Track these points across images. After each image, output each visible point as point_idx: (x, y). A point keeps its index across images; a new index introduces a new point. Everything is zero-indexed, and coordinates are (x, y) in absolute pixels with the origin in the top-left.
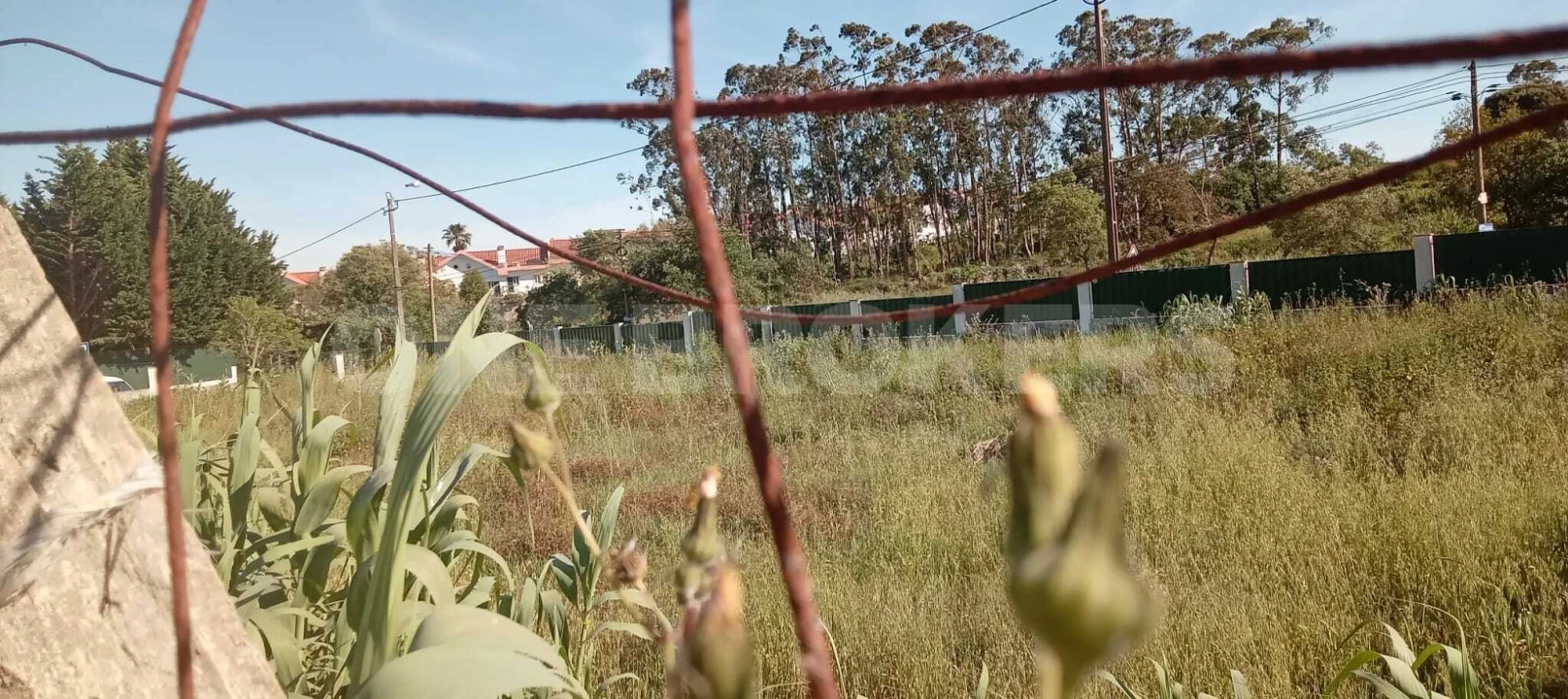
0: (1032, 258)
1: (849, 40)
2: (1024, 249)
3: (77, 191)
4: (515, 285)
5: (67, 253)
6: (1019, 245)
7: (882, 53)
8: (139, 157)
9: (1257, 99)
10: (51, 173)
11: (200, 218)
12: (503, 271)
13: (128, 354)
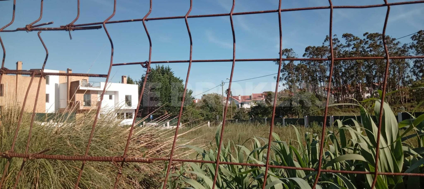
0: (403, 104)
1: (345, 38)
3: (151, 79)
6: (399, 100)
7: (355, 42)
8: (164, 71)
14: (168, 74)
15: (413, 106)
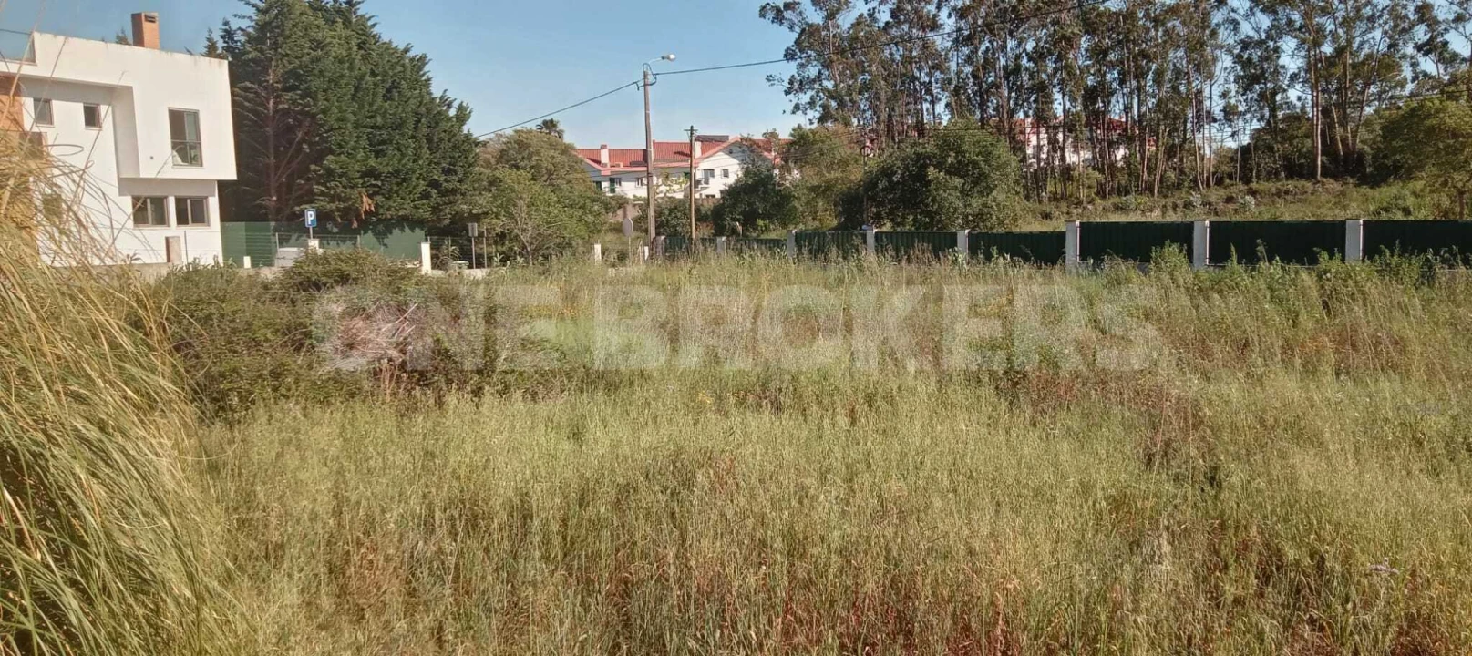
2: (1195, 181)
3: (280, 39)
4: (617, 186)
5: (267, 108)
9: (1447, 37)
10: (250, 18)
11: (403, 82)
12: (606, 172)
13: (329, 226)
14: (347, 23)
15: (1232, 197)
